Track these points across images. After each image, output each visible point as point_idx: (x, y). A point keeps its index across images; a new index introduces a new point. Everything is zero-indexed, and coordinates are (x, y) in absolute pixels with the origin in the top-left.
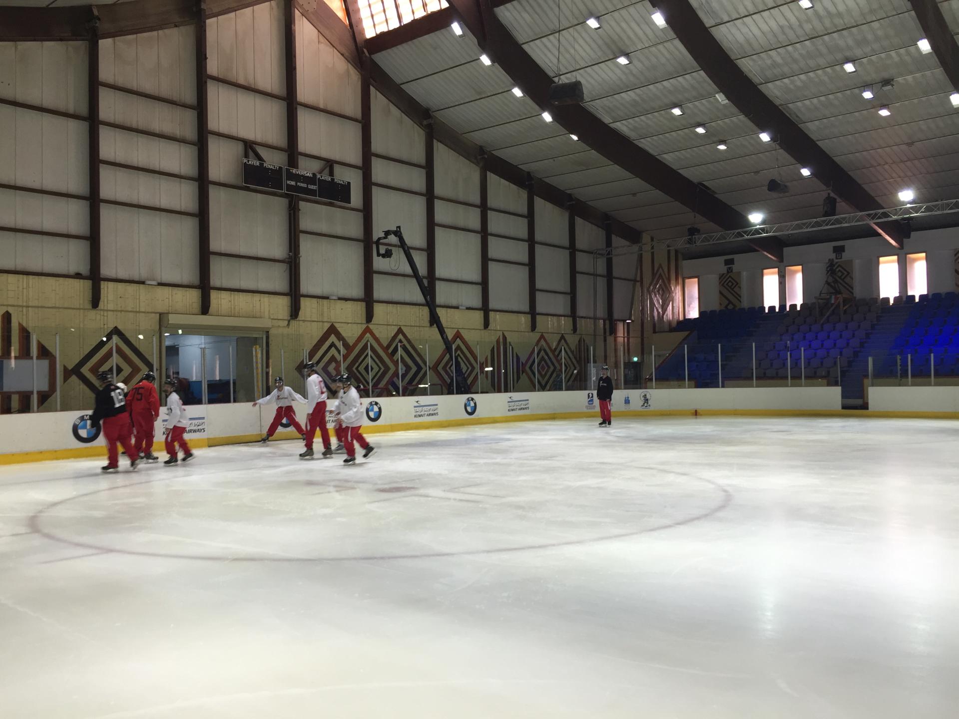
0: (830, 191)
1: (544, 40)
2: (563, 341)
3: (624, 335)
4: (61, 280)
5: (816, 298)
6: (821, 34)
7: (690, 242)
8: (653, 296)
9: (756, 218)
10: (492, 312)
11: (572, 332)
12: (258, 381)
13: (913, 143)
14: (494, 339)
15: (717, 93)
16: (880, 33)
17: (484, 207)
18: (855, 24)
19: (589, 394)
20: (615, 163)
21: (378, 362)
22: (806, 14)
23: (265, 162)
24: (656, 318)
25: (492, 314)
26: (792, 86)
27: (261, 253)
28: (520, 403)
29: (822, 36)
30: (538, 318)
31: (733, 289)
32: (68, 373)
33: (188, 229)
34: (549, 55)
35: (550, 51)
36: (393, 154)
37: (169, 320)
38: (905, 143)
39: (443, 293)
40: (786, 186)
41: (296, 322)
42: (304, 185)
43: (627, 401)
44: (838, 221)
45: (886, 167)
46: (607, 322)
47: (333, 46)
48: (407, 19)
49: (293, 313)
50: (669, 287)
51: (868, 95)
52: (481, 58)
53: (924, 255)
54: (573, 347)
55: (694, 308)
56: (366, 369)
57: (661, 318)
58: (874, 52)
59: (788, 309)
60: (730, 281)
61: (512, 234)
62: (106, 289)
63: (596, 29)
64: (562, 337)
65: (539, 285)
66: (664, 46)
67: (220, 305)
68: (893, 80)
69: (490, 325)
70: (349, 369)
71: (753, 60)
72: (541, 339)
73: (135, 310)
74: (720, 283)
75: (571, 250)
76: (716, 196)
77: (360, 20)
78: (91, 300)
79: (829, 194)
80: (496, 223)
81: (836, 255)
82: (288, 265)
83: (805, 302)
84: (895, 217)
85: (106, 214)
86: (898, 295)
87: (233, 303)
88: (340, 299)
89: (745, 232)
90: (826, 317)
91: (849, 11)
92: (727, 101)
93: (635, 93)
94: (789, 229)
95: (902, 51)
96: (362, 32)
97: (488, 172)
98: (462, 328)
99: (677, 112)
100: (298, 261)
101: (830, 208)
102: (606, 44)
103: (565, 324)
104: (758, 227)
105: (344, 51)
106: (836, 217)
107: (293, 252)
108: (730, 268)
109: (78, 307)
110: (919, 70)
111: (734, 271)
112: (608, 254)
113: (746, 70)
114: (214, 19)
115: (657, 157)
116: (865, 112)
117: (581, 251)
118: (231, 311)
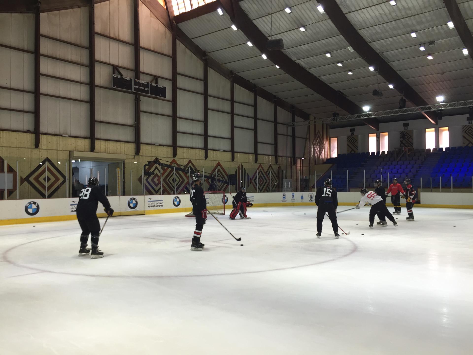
0: (403, 96)
1: (263, 18)
2: (270, 167)
3: (300, 165)
4: (20, 133)
5: (395, 148)
6: (400, 18)
7: (334, 119)
8: (315, 146)
9: (366, 108)
10: (236, 153)
11: (275, 164)
12: (119, 186)
13: (443, 73)
14: (237, 166)
15: (349, 46)
16: (429, 18)
17: (232, 101)
18: (417, 14)
19: (283, 194)
20: (298, 80)
21: (179, 177)
22: (393, 8)
23: (123, 76)
24: (316, 157)
25: (236, 154)
26: (385, 44)
27: (121, 121)
28: (250, 198)
29: (400, 19)
30: (259, 157)
31: (354, 143)
32: (23, 181)
33: (84, 109)
34: (266, 25)
35: (266, 24)
36: (187, 73)
37: (74, 155)
38: (440, 73)
39: (212, 143)
40: (381, 93)
41: (138, 156)
42: (143, 88)
43: (302, 198)
44: (406, 111)
45: (430, 84)
46: (292, 159)
47: (158, 19)
48: (195, 7)
49: (137, 152)
50: (323, 142)
51: (422, 49)
52: (232, 26)
53: (447, 128)
54: (276, 171)
55: (335, 152)
56: (173, 180)
57: (319, 157)
58: (426, 28)
59: (381, 154)
60: (353, 139)
61: (246, 115)
62: (42, 138)
63: (289, 13)
64: (270, 166)
65: (259, 140)
66: (323, 23)
67: (100, 148)
68: (435, 41)
69: (235, 159)
70: (164, 180)
71: (367, 31)
72: (260, 167)
73: (57, 149)
74: (348, 140)
75: (275, 123)
76: (347, 97)
77: (172, 7)
78: (35, 144)
79: (402, 97)
80: (238, 109)
81: (405, 127)
82: (135, 128)
83: (389, 150)
84: (434, 109)
85: (43, 101)
86: (434, 147)
87: (106, 147)
88: (160, 145)
89: (361, 116)
90: (399, 158)
91: (414, 7)
92: (353, 50)
93: (308, 45)
94: (383, 114)
95: (440, 27)
96: (173, 12)
97: (234, 83)
98: (221, 161)
99: (328, 55)
100: (139, 126)
101: (403, 105)
102: (294, 21)
103: (272, 159)
104: (367, 113)
105: (163, 22)
106: (405, 109)
107: (137, 121)
108: (353, 133)
109: (28, 147)
110: (448, 37)
111: (354, 135)
112: (294, 125)
113: (362, 35)
114: (98, 4)
115: (318, 77)
116: (420, 57)
117: (280, 123)
118: (106, 150)
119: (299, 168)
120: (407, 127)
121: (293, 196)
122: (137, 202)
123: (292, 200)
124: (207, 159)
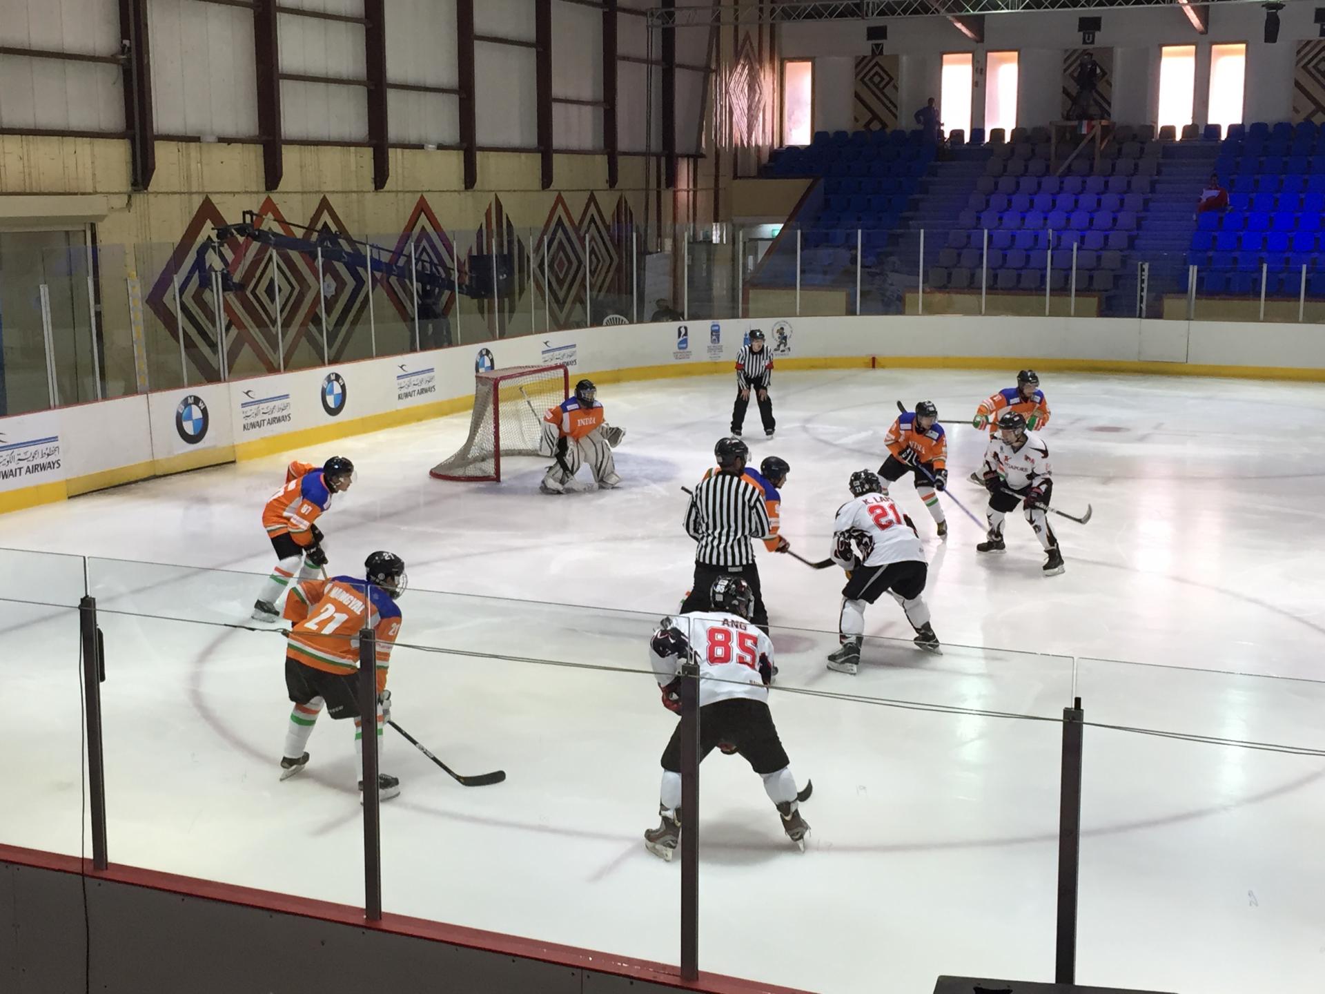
2: (592, 205)
3: (688, 185)
8: (734, 101)
10: (480, 153)
11: (608, 186)
19: (680, 328)
21: (288, 274)
24: (738, 144)
25: (479, 157)
27: (71, 42)
28: (562, 351)
30: (557, 159)
31: (881, 90)
41: (141, 195)
46: (663, 160)
49: (139, 179)
50: (759, 80)
53: (1241, 47)
55: (801, 122)
56: (270, 290)
57: (746, 146)
59: (987, 139)
60: (877, 73)
64: (592, 199)
65: (557, 90)
69: (475, 180)
72: (558, 205)
74: (857, 75)
75: (607, 10)
81: (1084, 35)
82: (122, 69)
83: (1019, 127)
86: (1190, 122)
87: (26, 163)
88: (222, 140)
90: (1068, 161)
98: (429, 191)
100: (146, 62)
103: (596, 170)
107: (131, 37)
108: (877, 45)
111: (885, 53)
117: (624, 10)
118: (24, 180)
119: (683, 196)
120: (1091, 36)
121: (715, 333)
122: (205, 412)
123: (710, 349)
124: (382, 187)
